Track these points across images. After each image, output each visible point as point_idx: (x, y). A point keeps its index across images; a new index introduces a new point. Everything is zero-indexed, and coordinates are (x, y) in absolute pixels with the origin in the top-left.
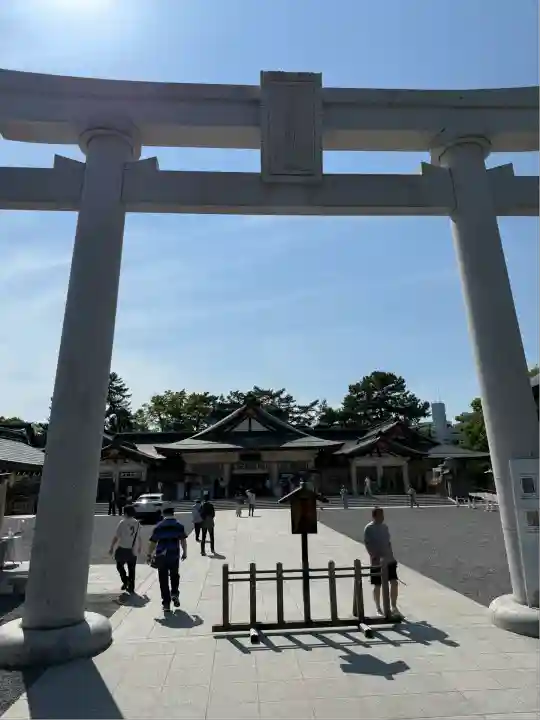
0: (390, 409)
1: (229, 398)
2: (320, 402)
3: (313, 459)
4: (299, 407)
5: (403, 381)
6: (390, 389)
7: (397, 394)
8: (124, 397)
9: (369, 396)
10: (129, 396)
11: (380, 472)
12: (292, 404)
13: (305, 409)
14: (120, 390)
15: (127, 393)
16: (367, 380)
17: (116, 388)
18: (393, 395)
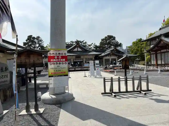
0: (111, 45)
1: (70, 43)
2: (94, 44)
3: (94, 57)
4: (88, 45)
5: (115, 38)
6: (112, 40)
7: (114, 41)
8: (42, 42)
9: (106, 42)
10: (43, 42)
11: (110, 60)
12: (87, 44)
13: (90, 46)
14: (41, 40)
15: (43, 41)
16: (106, 37)
17: (40, 40)
18: (112, 41)
